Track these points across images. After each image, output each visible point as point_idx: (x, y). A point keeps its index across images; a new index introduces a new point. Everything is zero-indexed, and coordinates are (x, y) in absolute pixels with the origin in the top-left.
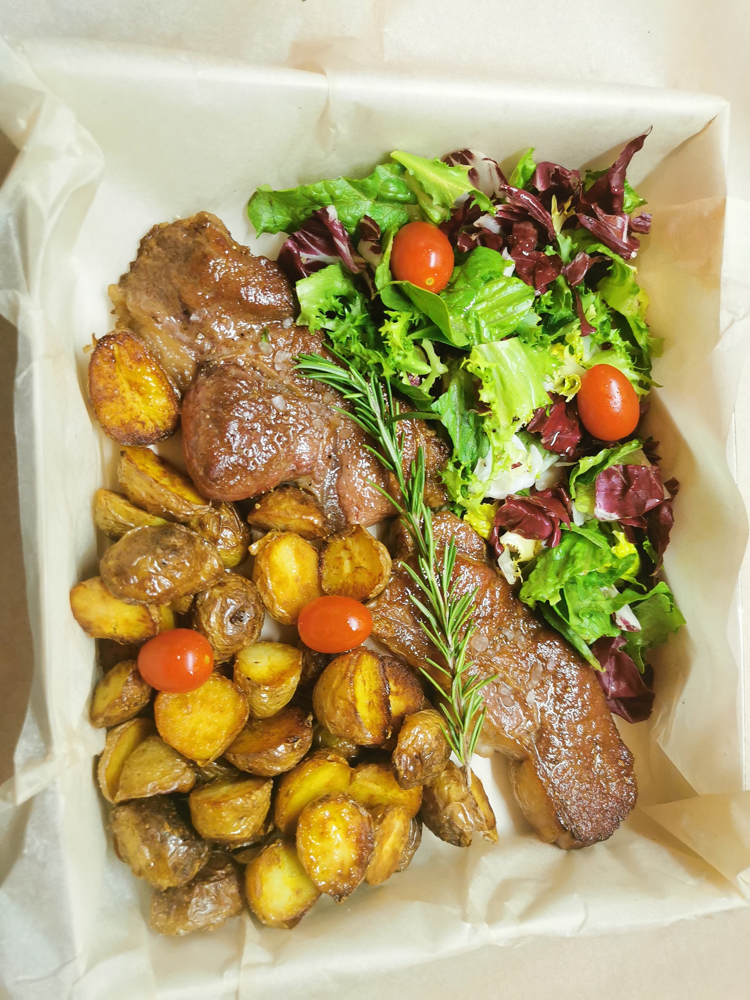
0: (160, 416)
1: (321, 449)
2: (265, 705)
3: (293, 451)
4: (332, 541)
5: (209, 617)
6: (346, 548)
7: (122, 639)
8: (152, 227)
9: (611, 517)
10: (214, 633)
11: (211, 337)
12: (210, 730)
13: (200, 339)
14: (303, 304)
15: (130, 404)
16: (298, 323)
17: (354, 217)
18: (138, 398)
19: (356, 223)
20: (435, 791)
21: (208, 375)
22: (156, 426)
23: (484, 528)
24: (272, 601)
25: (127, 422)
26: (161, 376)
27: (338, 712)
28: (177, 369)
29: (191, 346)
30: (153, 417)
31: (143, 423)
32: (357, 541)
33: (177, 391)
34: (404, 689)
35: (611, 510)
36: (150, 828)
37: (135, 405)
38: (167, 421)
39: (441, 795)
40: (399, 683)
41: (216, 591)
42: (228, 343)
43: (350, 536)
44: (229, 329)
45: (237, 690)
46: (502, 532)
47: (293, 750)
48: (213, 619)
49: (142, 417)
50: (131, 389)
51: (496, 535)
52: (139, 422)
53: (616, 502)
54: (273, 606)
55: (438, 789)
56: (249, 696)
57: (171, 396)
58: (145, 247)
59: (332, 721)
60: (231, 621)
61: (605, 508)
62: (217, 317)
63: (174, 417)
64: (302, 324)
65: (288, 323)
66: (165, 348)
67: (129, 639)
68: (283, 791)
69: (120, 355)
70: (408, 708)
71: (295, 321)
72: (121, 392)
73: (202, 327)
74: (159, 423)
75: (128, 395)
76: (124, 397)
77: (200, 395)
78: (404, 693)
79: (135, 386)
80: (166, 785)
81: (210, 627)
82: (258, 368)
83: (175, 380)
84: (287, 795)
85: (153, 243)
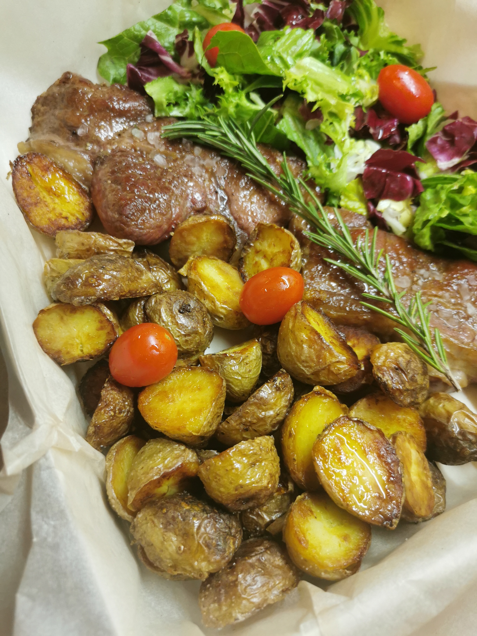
0: (77, 209)
4: (245, 254)
5: (160, 317)
6: (257, 252)
7: (91, 357)
8: (35, 98)
9: (453, 162)
10: (169, 326)
11: (97, 142)
13: (90, 147)
14: (155, 97)
15: (52, 206)
16: (157, 115)
17: (169, 43)
18: (57, 200)
19: (172, 47)
21: (102, 163)
22: (77, 219)
23: (360, 208)
25: (53, 219)
26: (68, 176)
28: (80, 173)
30: (74, 212)
31: (66, 218)
32: (263, 239)
33: (84, 186)
34: (358, 339)
35: (450, 158)
36: (167, 511)
37: (56, 206)
38: (84, 212)
40: (351, 338)
41: (159, 296)
42: (110, 142)
44: (108, 133)
45: (208, 370)
46: (375, 204)
48: (164, 315)
49: (64, 214)
50: (49, 195)
51: (372, 207)
52: (63, 218)
53: (451, 151)
54: (215, 305)
56: (221, 370)
57: (82, 192)
58: (35, 113)
60: (179, 311)
61: (445, 160)
62: (96, 126)
63: (89, 207)
64: (159, 115)
65: (149, 118)
66: (66, 161)
67: (96, 353)
69: (33, 170)
70: (368, 351)
71: (154, 116)
72: (42, 198)
73: (87, 138)
74: (80, 217)
75: (48, 199)
76: (45, 201)
78: (359, 343)
79: (49, 191)
80: (170, 465)
81: (163, 322)
82: (138, 149)
83: (81, 180)
85: (39, 106)
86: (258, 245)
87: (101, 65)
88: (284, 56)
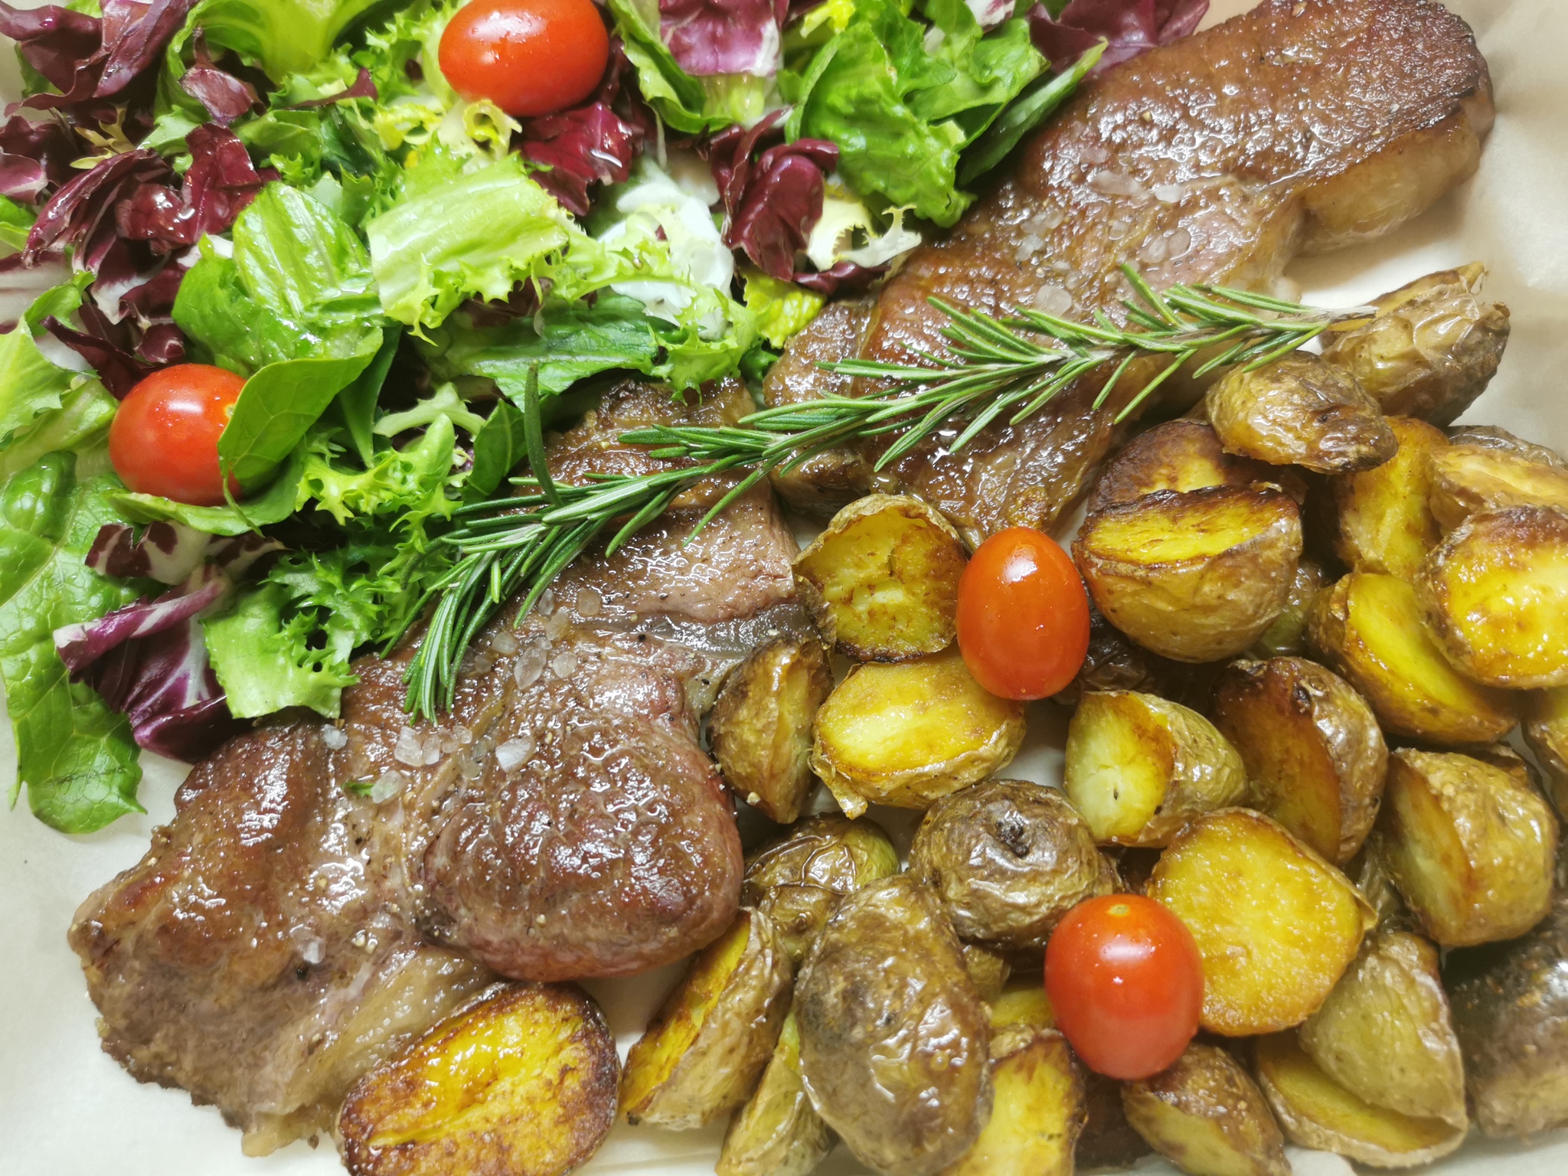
0: (548, 1032)
1: (624, 658)
2: (1219, 771)
3: (627, 721)
4: (834, 633)
5: (1016, 907)
6: (848, 600)
7: (1076, 1118)
8: (108, 1057)
9: (772, 40)
10: (1052, 896)
11: (361, 914)
12: (1286, 902)
13: (367, 941)
14: (287, 699)
15: (518, 1103)
16: (334, 714)
17: (93, 590)
18: (504, 1084)
19: (108, 587)
20: (1390, 390)
21: (448, 919)
22: (572, 1039)
23: (800, 306)
24: (973, 762)
25: (560, 1111)
26: (450, 1030)
27: (1231, 596)
28: (437, 993)
29: (381, 961)
30: (552, 1044)
31: (565, 1071)
32: (830, 573)
33: (488, 993)
34: (1161, 464)
35: (754, 37)
36: (1535, 1043)
37: (521, 1090)
38: (561, 1014)
39: (1398, 375)
40: (1149, 476)
41: (953, 891)
42: (376, 875)
43: (821, 589)
44: (344, 873)
45: (1184, 839)
46: (810, 267)
47: (1327, 698)
48: (1020, 898)
49: (552, 1074)
50: (482, 1102)
51: (814, 278)
52: (562, 1081)
53: (739, 28)
54: (983, 760)
55: (1385, 384)
56: (1199, 808)
57: (500, 1005)
58: (155, 1072)
59: (1250, 611)
60: (1022, 855)
61: (753, 52)
62: (313, 900)
63: (549, 998)
64: (337, 705)
65: (334, 737)
66: (387, 1021)
67: (1074, 1102)
68: (1422, 723)
69: (397, 1131)
70: (1204, 454)
71: (331, 721)
72: (489, 1126)
73: (336, 937)
74: (565, 1033)
75: (495, 1108)
76: (501, 1119)
77: (495, 939)
78: (1170, 465)
79: (473, 1096)
81: (1038, 905)
82: (435, 804)
83: (463, 997)
84: (1434, 711)
85: (144, 1053)
86: (834, 591)
87: (63, 818)
88: (332, 294)
